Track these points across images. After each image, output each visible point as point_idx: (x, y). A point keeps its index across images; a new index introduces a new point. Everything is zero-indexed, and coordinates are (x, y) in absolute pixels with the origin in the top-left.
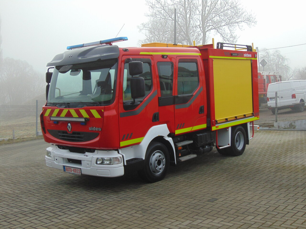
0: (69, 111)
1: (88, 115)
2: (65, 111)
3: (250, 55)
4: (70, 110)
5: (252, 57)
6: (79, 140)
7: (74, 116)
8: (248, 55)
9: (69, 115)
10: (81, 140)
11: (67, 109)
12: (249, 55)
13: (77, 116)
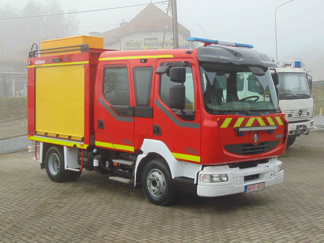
0: (256, 120)
1: (273, 123)
2: (251, 120)
4: (257, 118)
6: (262, 151)
7: (261, 125)
9: (256, 124)
10: (264, 151)
11: (254, 117)
13: (264, 125)
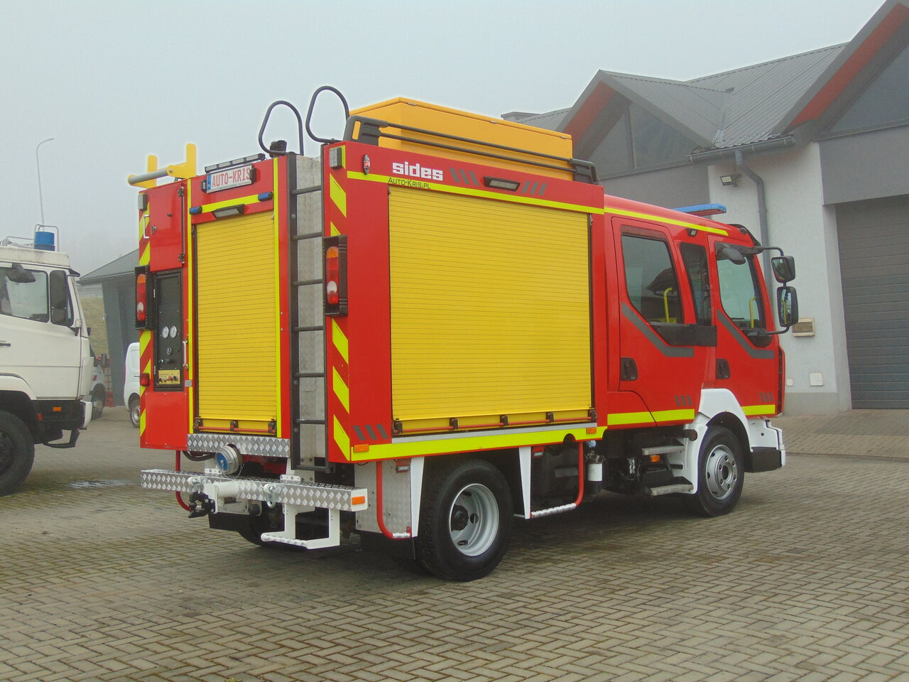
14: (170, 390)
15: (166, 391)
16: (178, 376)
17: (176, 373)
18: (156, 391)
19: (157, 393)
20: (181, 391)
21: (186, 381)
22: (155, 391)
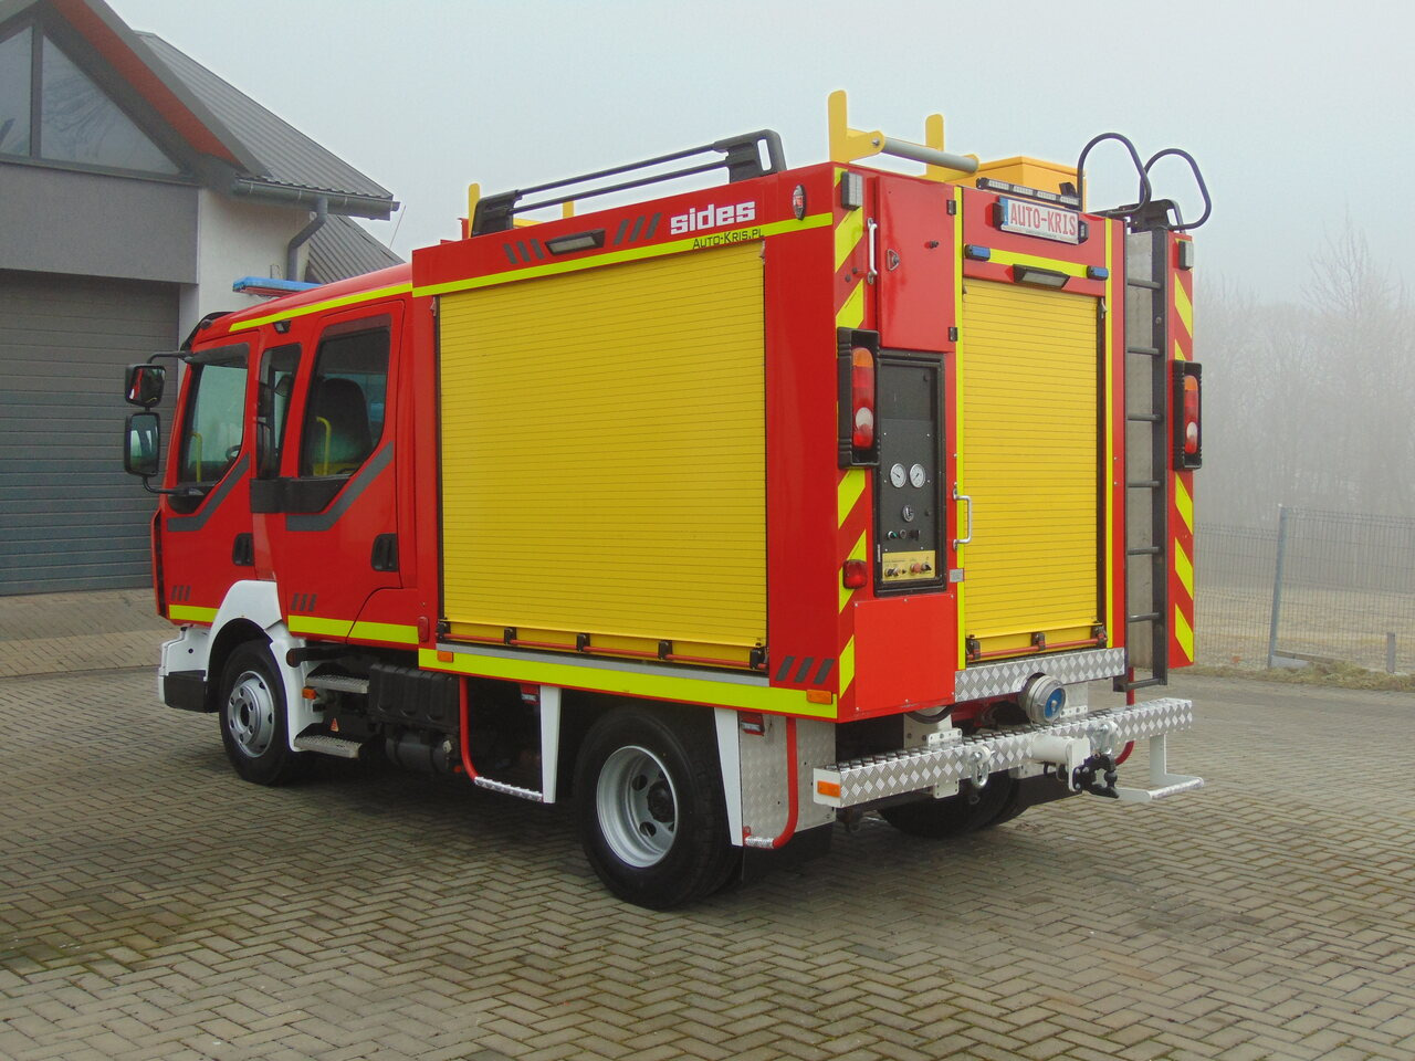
3: (740, 207)
5: (762, 218)
8: (720, 211)
12: (730, 209)
14: (915, 592)
15: (908, 593)
16: (932, 565)
17: (927, 557)
18: (881, 595)
19: (882, 599)
20: (944, 590)
21: (952, 572)
22: (876, 595)
